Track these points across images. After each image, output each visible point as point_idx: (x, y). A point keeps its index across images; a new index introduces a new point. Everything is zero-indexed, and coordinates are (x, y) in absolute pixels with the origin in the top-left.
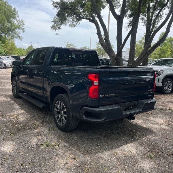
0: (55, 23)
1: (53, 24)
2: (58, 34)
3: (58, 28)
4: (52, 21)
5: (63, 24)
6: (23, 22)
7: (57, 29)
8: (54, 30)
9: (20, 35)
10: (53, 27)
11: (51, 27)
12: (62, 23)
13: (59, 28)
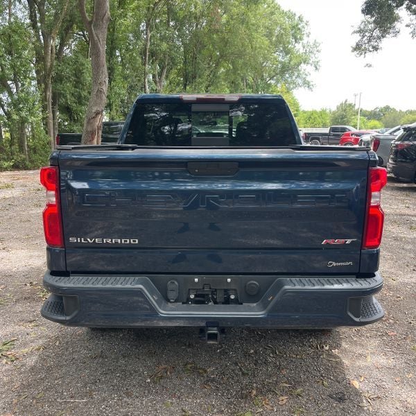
0: (363, 37)
1: (357, 37)
2: (370, 66)
3: (373, 47)
4: (354, 32)
5: (389, 33)
6: (317, 47)
7: (371, 51)
8: (361, 54)
9: (308, 79)
10: (358, 48)
11: (351, 49)
12: (385, 32)
13: (376, 48)
